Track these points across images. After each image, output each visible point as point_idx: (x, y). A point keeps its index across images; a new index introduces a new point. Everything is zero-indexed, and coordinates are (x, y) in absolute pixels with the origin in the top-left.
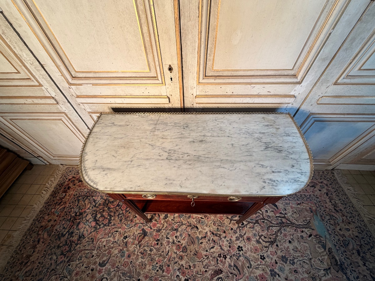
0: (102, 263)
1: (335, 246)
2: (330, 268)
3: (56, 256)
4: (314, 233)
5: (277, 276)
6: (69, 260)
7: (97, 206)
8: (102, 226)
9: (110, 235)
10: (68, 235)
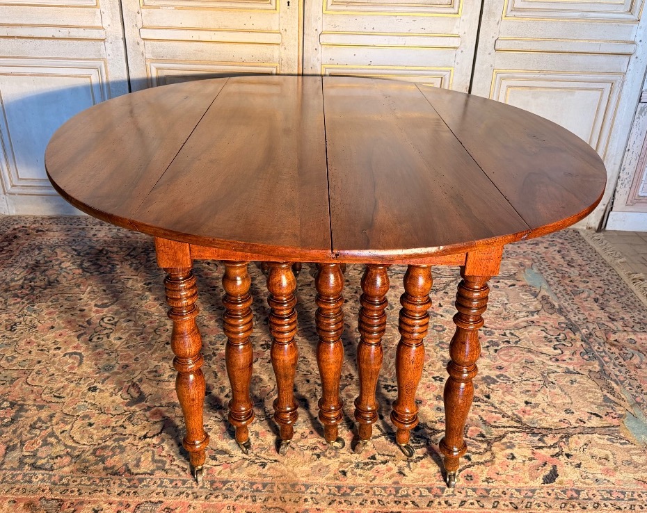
0: (102, 304)
1: (556, 294)
2: (538, 311)
3: (3, 298)
4: (521, 283)
5: (439, 317)
6: (33, 301)
7: (82, 254)
8: (97, 273)
9: (114, 281)
10: (25, 280)
